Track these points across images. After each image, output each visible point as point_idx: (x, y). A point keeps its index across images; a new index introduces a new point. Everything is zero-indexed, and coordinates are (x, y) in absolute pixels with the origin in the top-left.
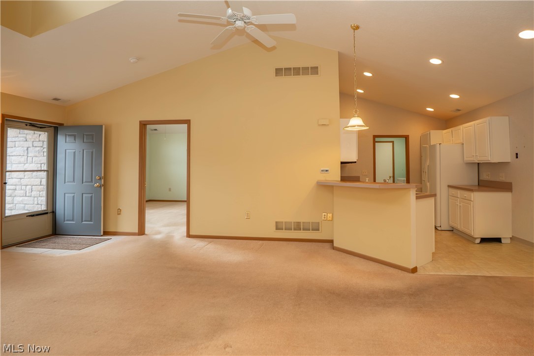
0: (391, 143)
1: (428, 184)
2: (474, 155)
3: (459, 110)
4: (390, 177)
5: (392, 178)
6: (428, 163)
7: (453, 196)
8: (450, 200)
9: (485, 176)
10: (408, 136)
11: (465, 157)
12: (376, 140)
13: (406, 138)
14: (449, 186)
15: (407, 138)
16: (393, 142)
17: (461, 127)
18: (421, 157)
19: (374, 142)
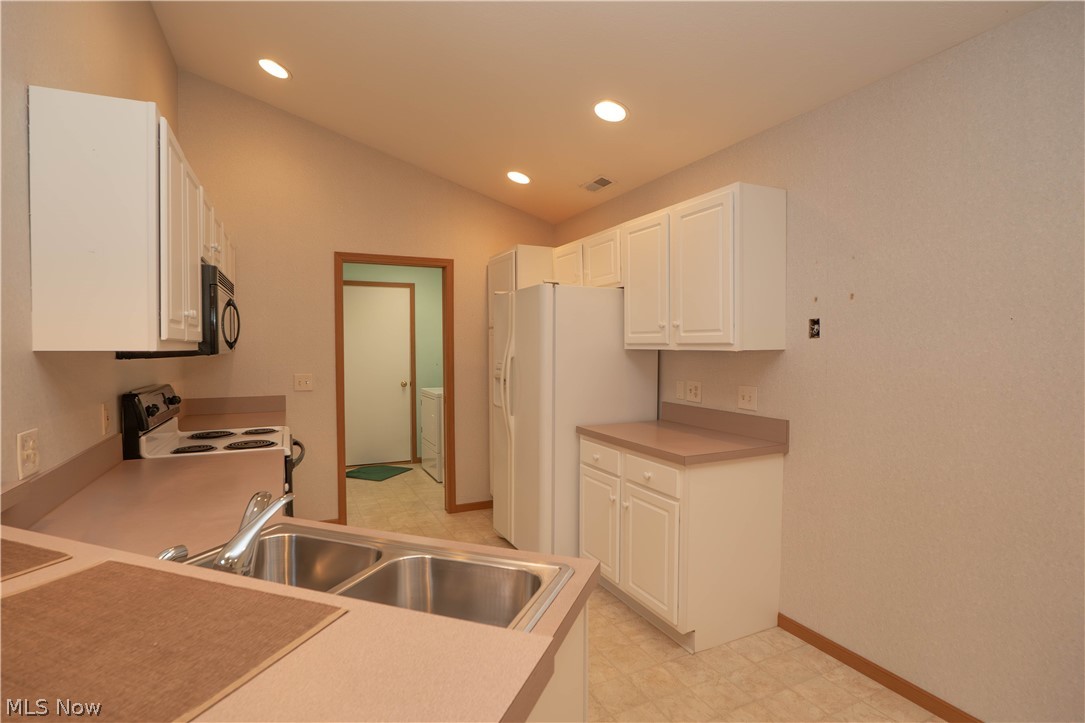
0: (407, 291)
1: (512, 420)
2: (665, 323)
3: (603, 182)
4: (404, 385)
5: (408, 387)
6: (512, 351)
7: (596, 468)
8: (584, 479)
9: (681, 393)
10: (451, 262)
11: (628, 329)
12: (346, 277)
13: (444, 268)
14: (581, 431)
15: (446, 267)
16: (411, 286)
17: (618, 231)
18: (488, 328)
19: (340, 283)
